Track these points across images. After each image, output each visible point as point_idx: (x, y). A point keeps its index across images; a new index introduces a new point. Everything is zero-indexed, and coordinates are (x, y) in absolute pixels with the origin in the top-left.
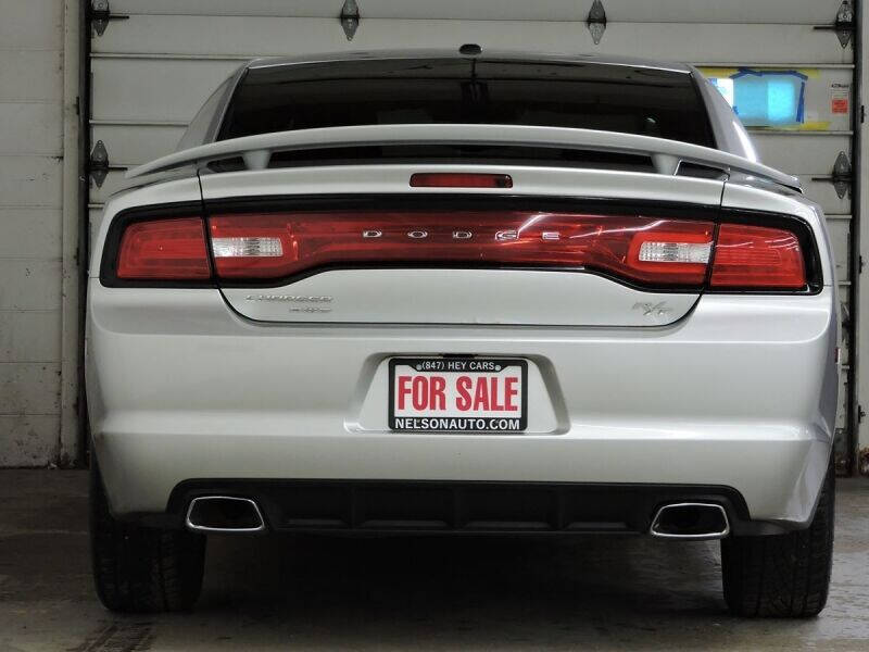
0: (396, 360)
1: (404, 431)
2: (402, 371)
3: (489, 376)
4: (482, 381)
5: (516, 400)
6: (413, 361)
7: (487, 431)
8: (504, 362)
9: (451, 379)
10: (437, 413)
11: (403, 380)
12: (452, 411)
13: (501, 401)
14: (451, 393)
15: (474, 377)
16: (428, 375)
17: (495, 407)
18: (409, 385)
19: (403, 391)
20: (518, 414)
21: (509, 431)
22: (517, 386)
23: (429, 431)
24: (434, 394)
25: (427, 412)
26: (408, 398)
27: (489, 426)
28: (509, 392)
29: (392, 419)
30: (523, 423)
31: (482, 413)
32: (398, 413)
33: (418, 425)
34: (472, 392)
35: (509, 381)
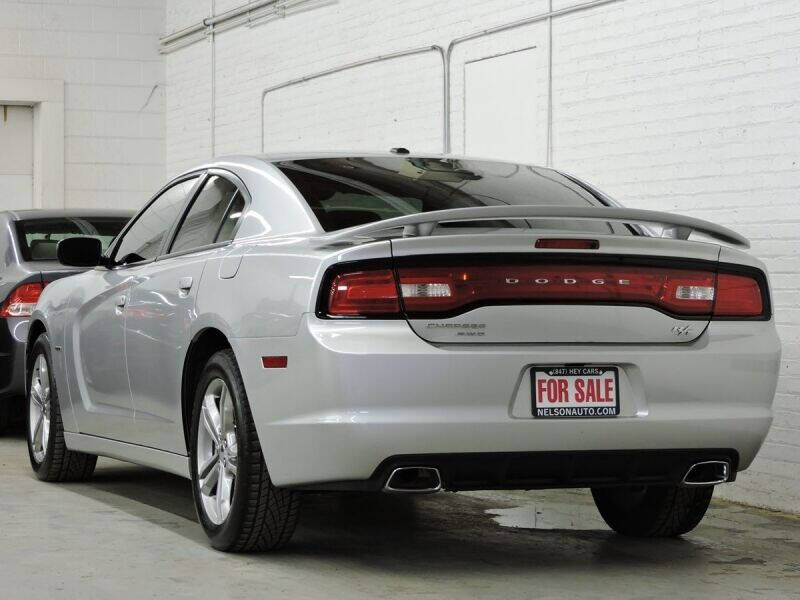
0: (534, 369)
1: (543, 417)
2: (540, 376)
3: (594, 378)
4: (591, 382)
5: (612, 394)
6: (547, 369)
7: (596, 416)
8: (604, 368)
9: (571, 380)
10: (563, 404)
11: (541, 382)
12: (573, 403)
13: (603, 396)
14: (572, 390)
15: (585, 379)
16: (557, 378)
17: (600, 400)
18: (545, 386)
19: (541, 390)
20: (614, 404)
21: (610, 416)
22: (612, 385)
23: (560, 417)
24: (560, 392)
25: (557, 404)
26: (545, 394)
27: (598, 413)
28: (608, 389)
29: (534, 410)
30: (618, 411)
31: (591, 404)
32: (539, 405)
33: (552, 414)
34: (585, 390)
35: (608, 381)
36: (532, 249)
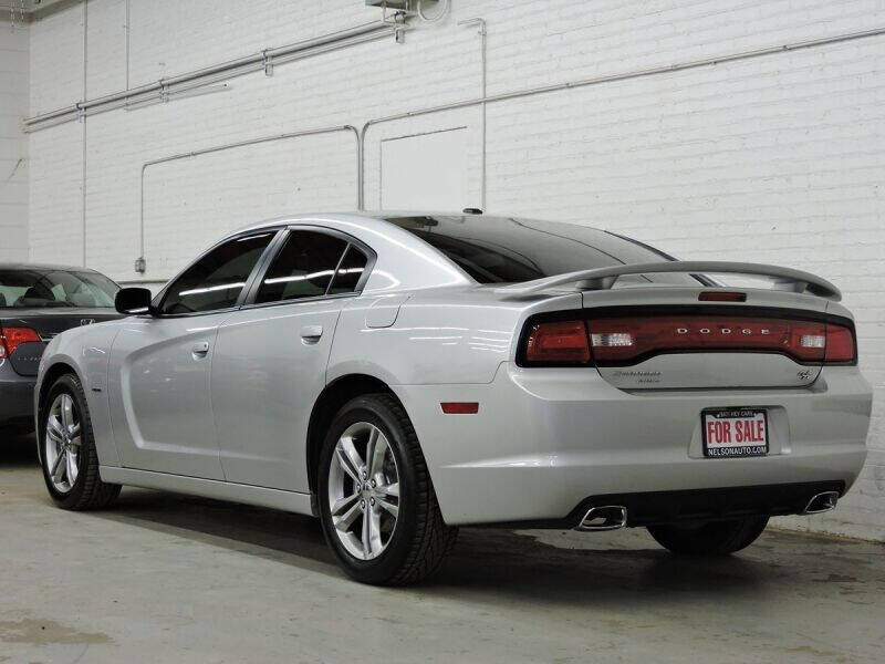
0: (705, 412)
1: (713, 457)
2: (709, 418)
3: (750, 419)
4: (747, 423)
5: (763, 435)
6: (714, 412)
7: (752, 455)
8: (755, 410)
9: (733, 422)
10: (727, 445)
11: (710, 424)
12: (734, 443)
13: (756, 437)
14: (733, 432)
15: (743, 420)
16: (722, 421)
17: (755, 440)
18: (713, 427)
19: (711, 431)
20: (764, 443)
21: (763, 455)
22: (763, 426)
23: (725, 457)
24: (724, 434)
25: (723, 445)
26: (713, 435)
27: (753, 452)
28: (760, 430)
29: (705, 450)
30: (768, 451)
31: (748, 443)
32: (709, 446)
33: (720, 454)
34: (743, 430)
35: (760, 422)
36: (695, 301)
